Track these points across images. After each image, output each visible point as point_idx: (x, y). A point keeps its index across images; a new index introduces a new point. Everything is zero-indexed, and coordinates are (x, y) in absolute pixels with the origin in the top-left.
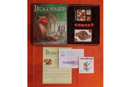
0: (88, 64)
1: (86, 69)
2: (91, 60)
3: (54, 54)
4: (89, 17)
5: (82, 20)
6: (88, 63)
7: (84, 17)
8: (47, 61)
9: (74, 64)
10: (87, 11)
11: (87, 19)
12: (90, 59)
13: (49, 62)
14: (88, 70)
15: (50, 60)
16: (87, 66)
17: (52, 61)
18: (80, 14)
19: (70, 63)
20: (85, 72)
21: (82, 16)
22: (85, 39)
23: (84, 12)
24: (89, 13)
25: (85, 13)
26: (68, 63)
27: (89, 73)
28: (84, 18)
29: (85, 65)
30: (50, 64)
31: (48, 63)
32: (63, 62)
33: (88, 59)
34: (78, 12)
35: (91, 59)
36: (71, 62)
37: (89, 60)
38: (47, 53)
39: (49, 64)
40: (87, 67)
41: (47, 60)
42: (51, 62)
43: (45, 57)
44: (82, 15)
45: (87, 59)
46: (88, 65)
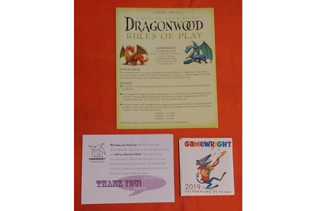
0: (211, 164)
1: (207, 180)
2: (223, 149)
3: (153, 28)
6: (213, 159)
8: (131, 54)
9: (139, 188)
12: (219, 144)
13: (137, 57)
14: (214, 183)
15: (141, 50)
16: (209, 171)
17: (148, 52)
19: (124, 183)
20: (202, 191)
26: (118, 183)
27: (218, 194)
29: (204, 165)
30: (142, 63)
31: (132, 61)
32: (99, 182)
33: (212, 145)
35: (224, 144)
36: (127, 181)
37: (216, 148)
38: (130, 27)
39: (138, 62)
40: (209, 173)
41: (130, 48)
42: (144, 55)
43: (124, 39)
45: (207, 144)
46: (214, 166)
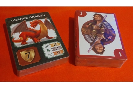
4: (33, 54)
5: (16, 36)
7: (30, 41)
10: (58, 45)
11: (23, 53)
18: (38, 28)
21: (32, 33)
22: (87, 36)
23: (48, 37)
24: (51, 52)
25: (45, 39)
28: (24, 42)
34: (43, 20)
44: (35, 32)
